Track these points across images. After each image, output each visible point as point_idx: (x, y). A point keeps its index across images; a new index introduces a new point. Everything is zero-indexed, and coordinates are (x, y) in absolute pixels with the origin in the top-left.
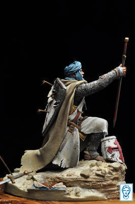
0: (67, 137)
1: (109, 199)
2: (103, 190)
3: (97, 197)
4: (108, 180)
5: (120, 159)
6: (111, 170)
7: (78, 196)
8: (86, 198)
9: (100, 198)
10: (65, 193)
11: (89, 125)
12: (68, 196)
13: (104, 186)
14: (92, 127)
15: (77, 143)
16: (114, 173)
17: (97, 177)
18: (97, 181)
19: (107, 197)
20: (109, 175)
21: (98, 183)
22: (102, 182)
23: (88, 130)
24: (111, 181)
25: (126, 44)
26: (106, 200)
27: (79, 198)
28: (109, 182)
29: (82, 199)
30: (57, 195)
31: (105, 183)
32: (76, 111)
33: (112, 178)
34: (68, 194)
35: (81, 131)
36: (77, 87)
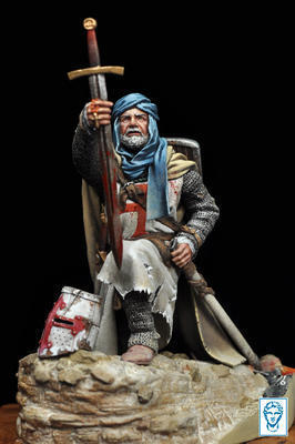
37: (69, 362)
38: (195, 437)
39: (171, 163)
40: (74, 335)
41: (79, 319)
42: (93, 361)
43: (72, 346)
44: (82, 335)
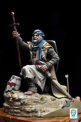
37: (10, 93)
38: (37, 114)
39: (44, 47)
40: (11, 87)
41: (12, 83)
42: (14, 93)
43: (10, 89)
44: (13, 87)
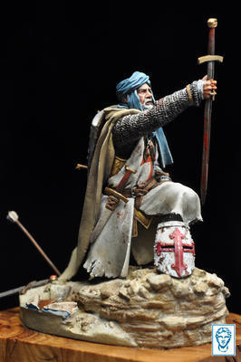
0: (103, 218)
1: (140, 346)
2: (128, 325)
3: (115, 339)
4: (135, 308)
5: (173, 268)
6: (147, 288)
7: (84, 331)
8: (95, 338)
9: (120, 340)
10: (64, 322)
11: (155, 198)
12: (68, 329)
13: (129, 319)
14: (158, 202)
15: (128, 231)
16: (151, 296)
17: (119, 300)
18: (117, 307)
19: (136, 340)
20: (139, 298)
21: (119, 311)
22: (126, 309)
23: (151, 207)
24: (142, 310)
25: (213, 32)
26: (133, 347)
27: (85, 334)
28: (137, 312)
29: (88, 337)
30: (51, 323)
31: (129, 313)
32: (123, 169)
33: (145, 303)
34: (68, 324)
35: (141, 208)
36: (116, 123)
